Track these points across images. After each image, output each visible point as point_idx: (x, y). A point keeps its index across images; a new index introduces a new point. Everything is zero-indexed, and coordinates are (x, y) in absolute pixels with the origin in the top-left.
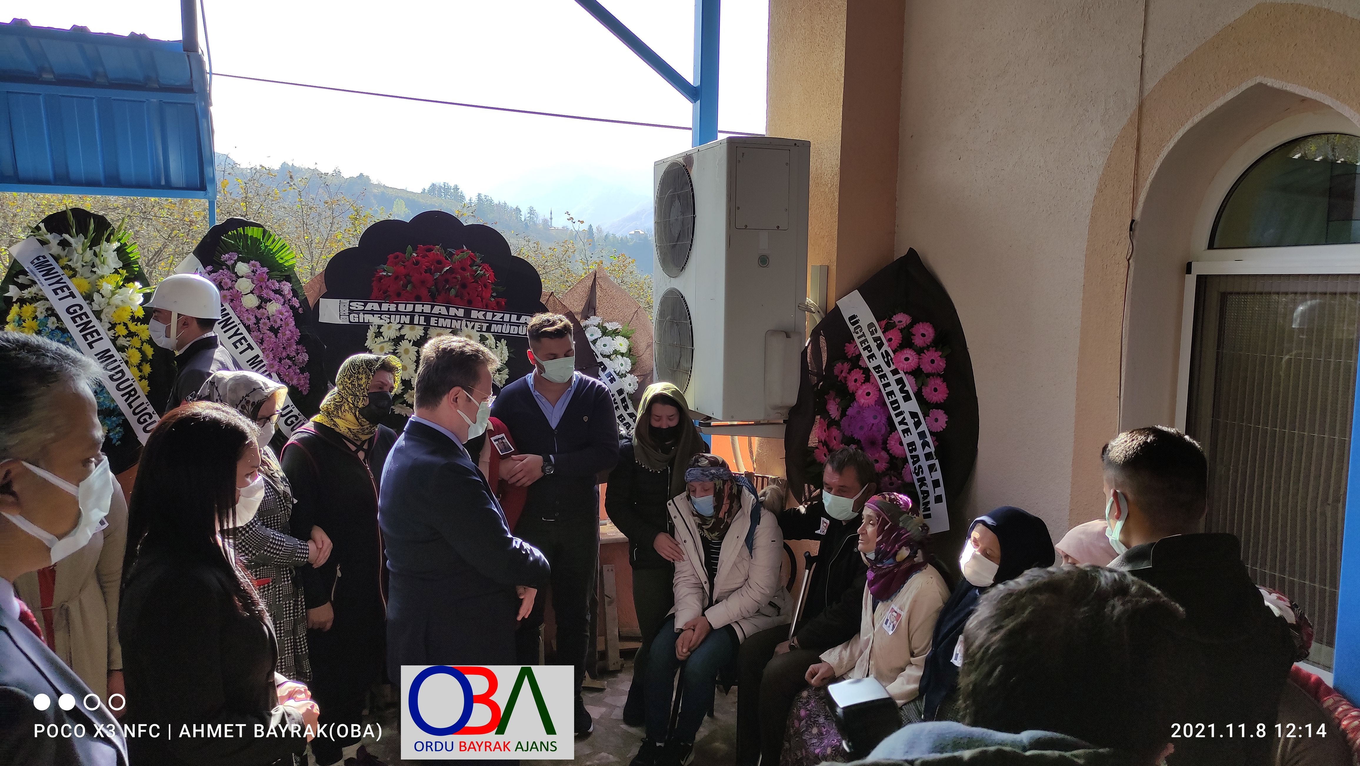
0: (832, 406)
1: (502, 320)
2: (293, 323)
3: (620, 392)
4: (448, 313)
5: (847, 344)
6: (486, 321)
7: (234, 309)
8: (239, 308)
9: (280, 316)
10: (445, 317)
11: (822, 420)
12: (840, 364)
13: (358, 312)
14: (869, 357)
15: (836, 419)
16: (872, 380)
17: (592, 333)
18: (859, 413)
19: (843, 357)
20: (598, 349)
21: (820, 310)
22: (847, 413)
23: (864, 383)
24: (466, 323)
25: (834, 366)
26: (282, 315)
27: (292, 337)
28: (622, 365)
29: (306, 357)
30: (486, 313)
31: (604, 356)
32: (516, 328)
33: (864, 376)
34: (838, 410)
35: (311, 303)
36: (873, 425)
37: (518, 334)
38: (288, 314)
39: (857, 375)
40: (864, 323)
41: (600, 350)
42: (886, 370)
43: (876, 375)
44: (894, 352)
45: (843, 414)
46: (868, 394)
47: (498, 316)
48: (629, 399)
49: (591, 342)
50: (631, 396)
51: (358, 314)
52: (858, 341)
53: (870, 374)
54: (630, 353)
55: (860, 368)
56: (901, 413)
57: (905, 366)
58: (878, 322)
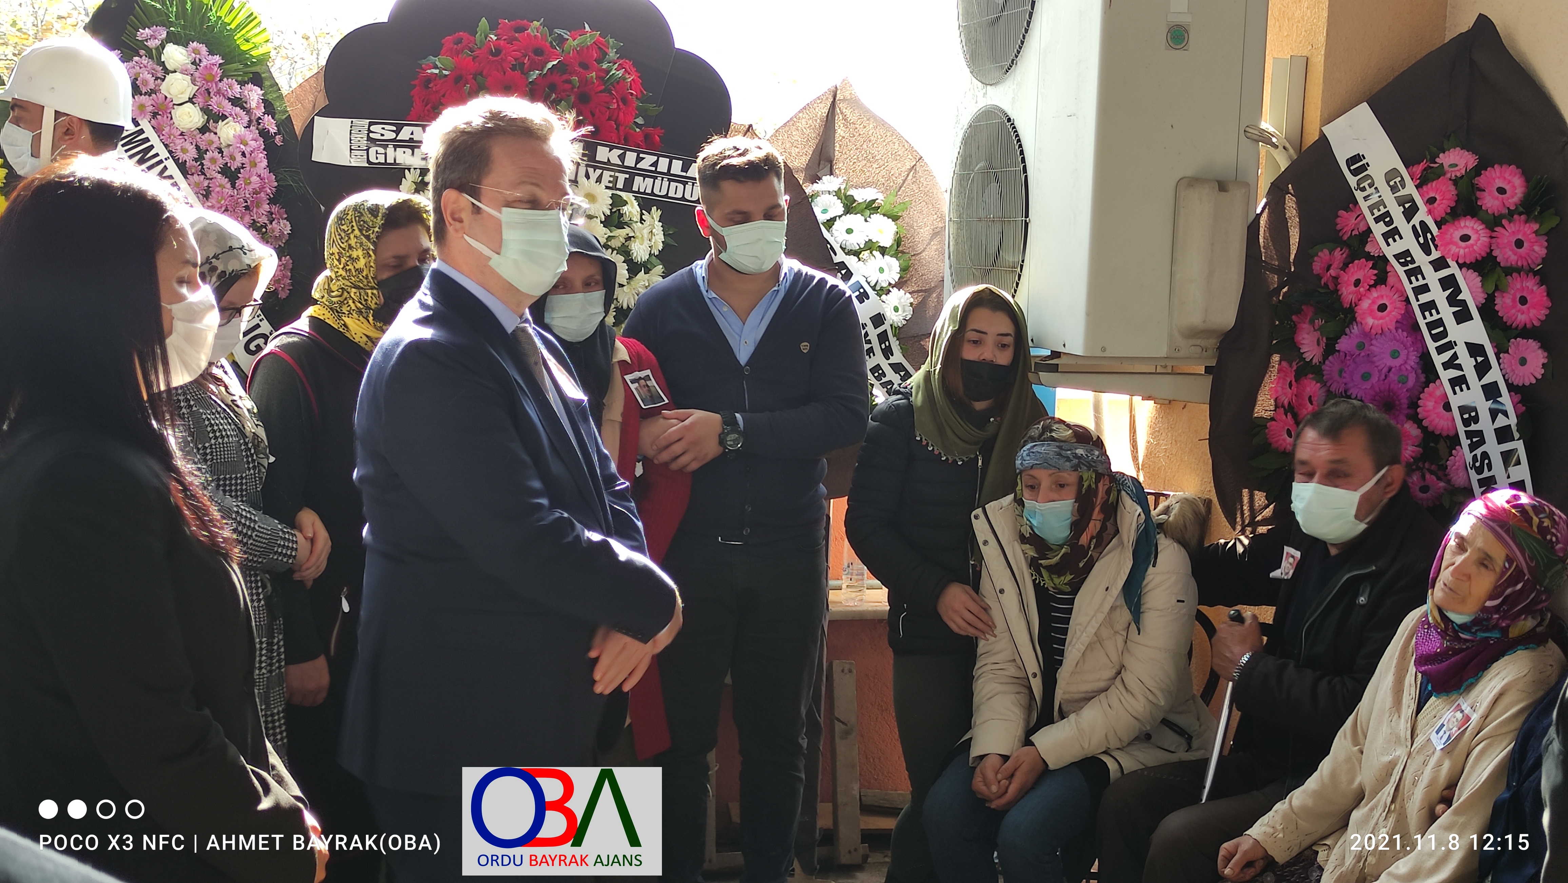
0: (1306, 336)
1: (654, 169)
2: (265, 163)
3: (878, 320)
5: (1341, 213)
7: (158, 130)
8: (167, 129)
9: (242, 146)
11: (1284, 364)
12: (1326, 251)
13: (384, 143)
14: (1386, 236)
15: (1315, 361)
16: (1391, 280)
17: (827, 208)
18: (1361, 346)
19: (1335, 239)
20: (835, 235)
21: (1288, 145)
22: (1337, 347)
23: (1374, 286)
25: (1313, 257)
26: (246, 145)
27: (262, 188)
29: (286, 227)
30: (625, 154)
33: (1376, 272)
34: (1318, 344)
35: (299, 126)
36: (1390, 370)
38: (255, 143)
39: (1362, 271)
40: (1378, 169)
41: (840, 239)
42: (1421, 259)
43: (1400, 270)
44: (1439, 224)
45: (1330, 349)
46: (1382, 308)
47: (644, 162)
51: (385, 147)
52: (1364, 206)
53: (1389, 269)
55: (1368, 257)
56: (1450, 345)
57: (1462, 252)
58: (1407, 167)
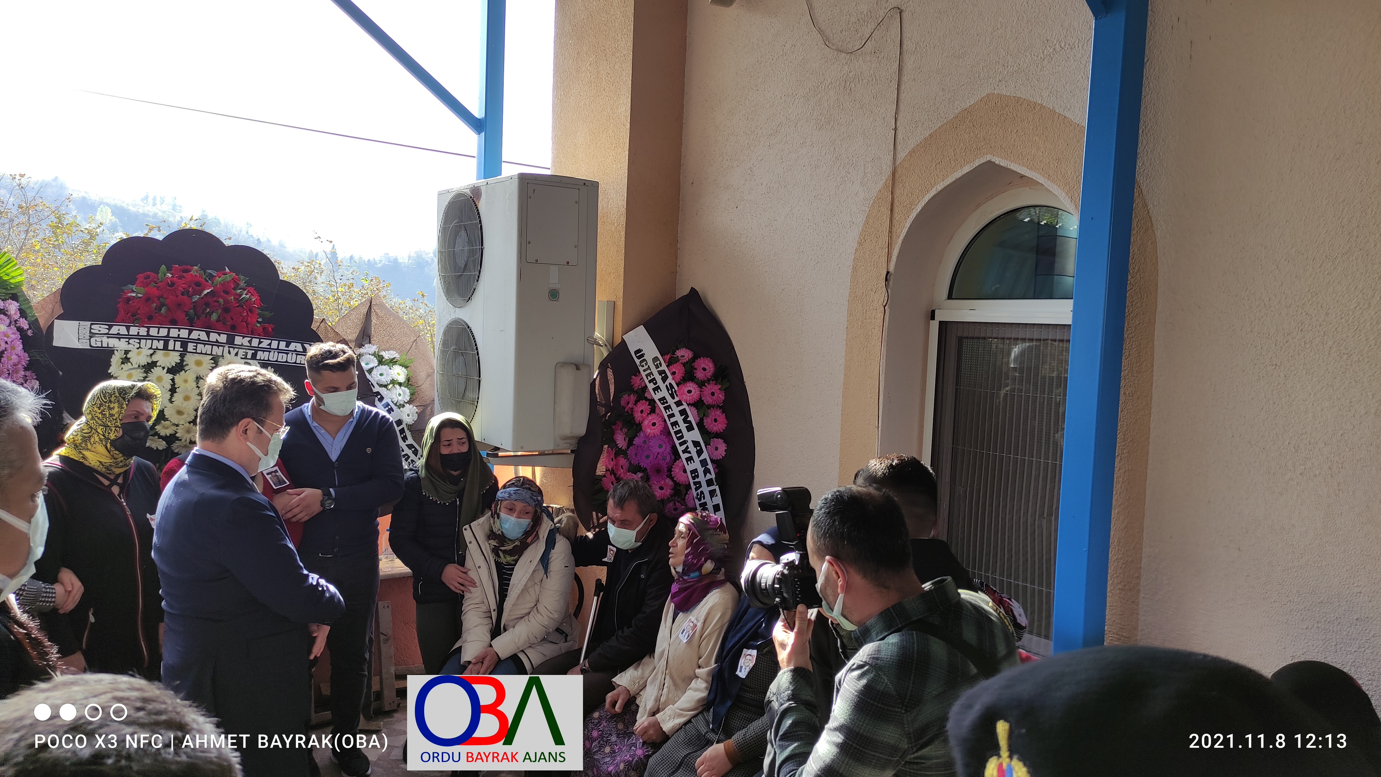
0: (619, 436)
1: (269, 347)
2: (21, 346)
3: (399, 422)
4: (209, 339)
5: (632, 377)
6: (251, 347)
9: (6, 338)
10: (205, 343)
11: (610, 449)
12: (627, 395)
13: (100, 336)
14: (655, 390)
15: (623, 448)
16: (657, 411)
17: (368, 362)
18: (645, 443)
19: (630, 389)
20: (374, 378)
21: (607, 344)
22: (634, 443)
23: (650, 414)
24: (229, 350)
25: (620, 398)
26: (8, 337)
27: (19, 362)
28: (400, 395)
30: (251, 340)
31: (381, 386)
32: (285, 355)
33: (650, 407)
34: (625, 440)
35: (43, 324)
36: (658, 454)
37: (286, 362)
39: (643, 406)
40: (649, 357)
41: (377, 379)
42: (671, 402)
43: (661, 407)
44: (678, 385)
45: (630, 443)
46: (654, 424)
47: (265, 343)
48: (408, 429)
49: (367, 371)
50: (410, 427)
51: (101, 338)
52: (643, 374)
53: (656, 405)
54: (409, 383)
55: (646, 399)
56: (685, 442)
57: (689, 398)
58: (662, 356)
